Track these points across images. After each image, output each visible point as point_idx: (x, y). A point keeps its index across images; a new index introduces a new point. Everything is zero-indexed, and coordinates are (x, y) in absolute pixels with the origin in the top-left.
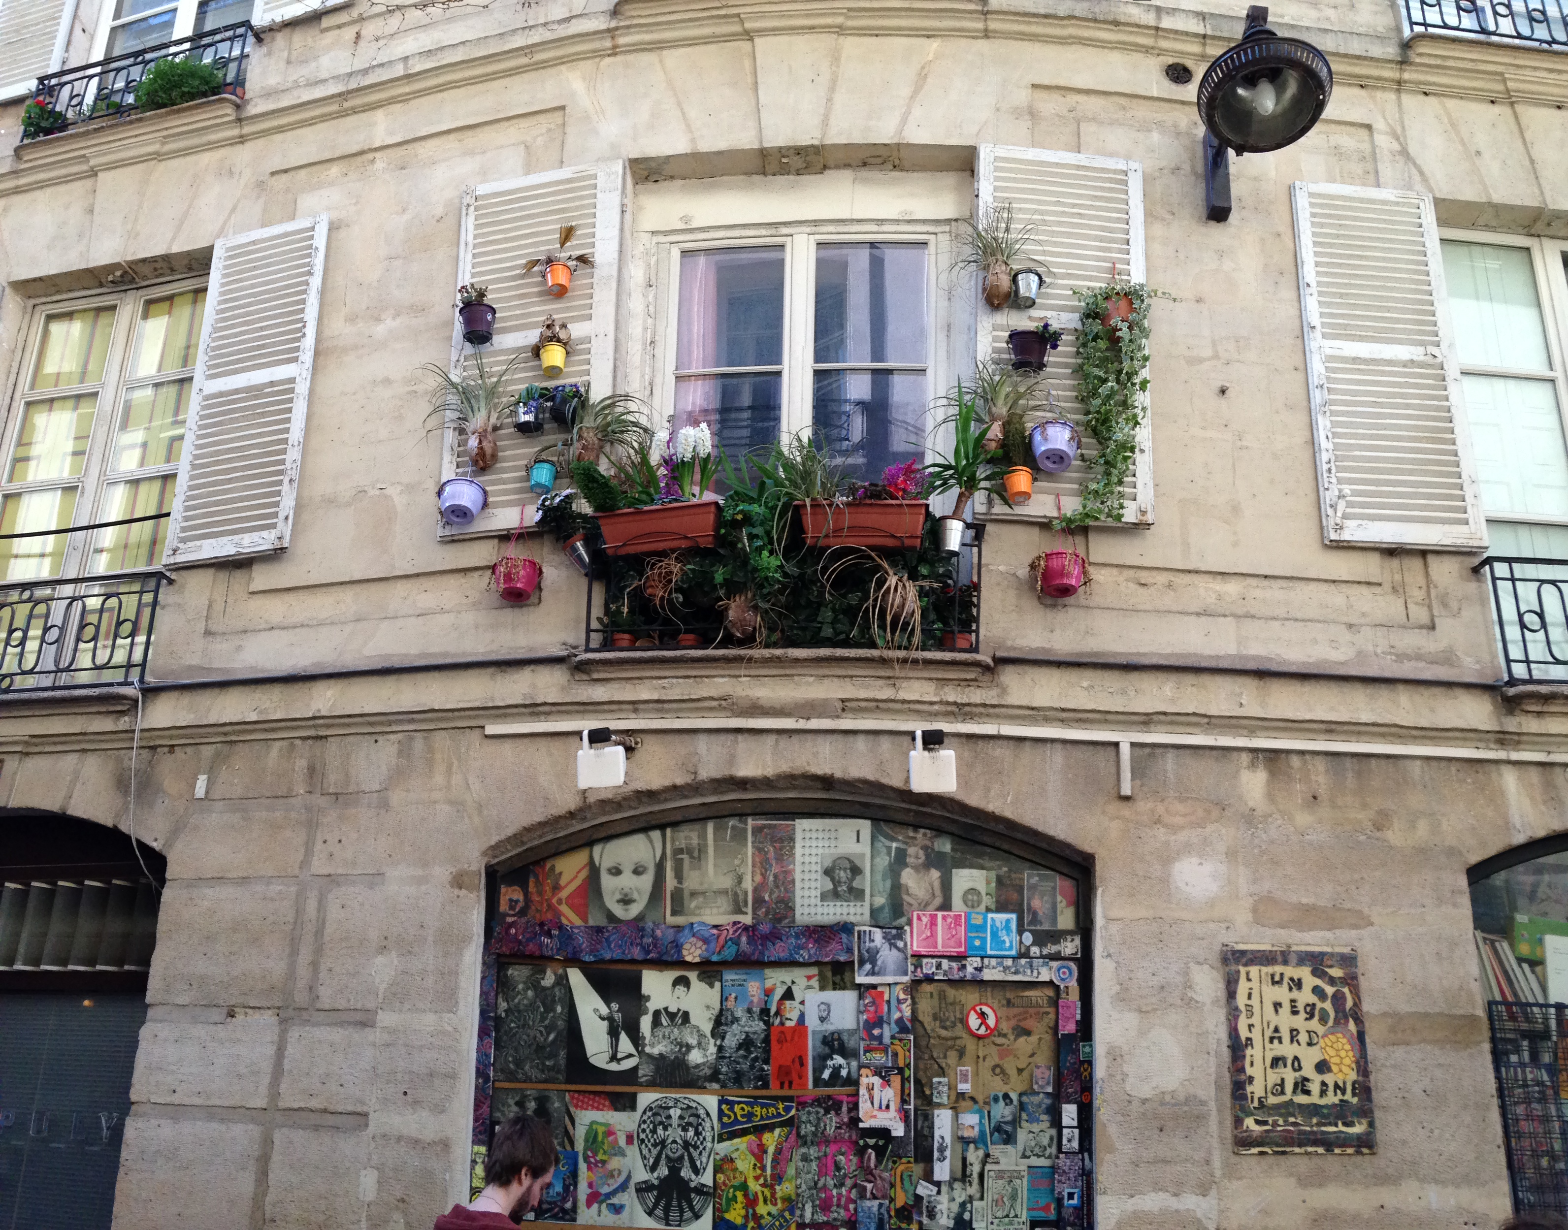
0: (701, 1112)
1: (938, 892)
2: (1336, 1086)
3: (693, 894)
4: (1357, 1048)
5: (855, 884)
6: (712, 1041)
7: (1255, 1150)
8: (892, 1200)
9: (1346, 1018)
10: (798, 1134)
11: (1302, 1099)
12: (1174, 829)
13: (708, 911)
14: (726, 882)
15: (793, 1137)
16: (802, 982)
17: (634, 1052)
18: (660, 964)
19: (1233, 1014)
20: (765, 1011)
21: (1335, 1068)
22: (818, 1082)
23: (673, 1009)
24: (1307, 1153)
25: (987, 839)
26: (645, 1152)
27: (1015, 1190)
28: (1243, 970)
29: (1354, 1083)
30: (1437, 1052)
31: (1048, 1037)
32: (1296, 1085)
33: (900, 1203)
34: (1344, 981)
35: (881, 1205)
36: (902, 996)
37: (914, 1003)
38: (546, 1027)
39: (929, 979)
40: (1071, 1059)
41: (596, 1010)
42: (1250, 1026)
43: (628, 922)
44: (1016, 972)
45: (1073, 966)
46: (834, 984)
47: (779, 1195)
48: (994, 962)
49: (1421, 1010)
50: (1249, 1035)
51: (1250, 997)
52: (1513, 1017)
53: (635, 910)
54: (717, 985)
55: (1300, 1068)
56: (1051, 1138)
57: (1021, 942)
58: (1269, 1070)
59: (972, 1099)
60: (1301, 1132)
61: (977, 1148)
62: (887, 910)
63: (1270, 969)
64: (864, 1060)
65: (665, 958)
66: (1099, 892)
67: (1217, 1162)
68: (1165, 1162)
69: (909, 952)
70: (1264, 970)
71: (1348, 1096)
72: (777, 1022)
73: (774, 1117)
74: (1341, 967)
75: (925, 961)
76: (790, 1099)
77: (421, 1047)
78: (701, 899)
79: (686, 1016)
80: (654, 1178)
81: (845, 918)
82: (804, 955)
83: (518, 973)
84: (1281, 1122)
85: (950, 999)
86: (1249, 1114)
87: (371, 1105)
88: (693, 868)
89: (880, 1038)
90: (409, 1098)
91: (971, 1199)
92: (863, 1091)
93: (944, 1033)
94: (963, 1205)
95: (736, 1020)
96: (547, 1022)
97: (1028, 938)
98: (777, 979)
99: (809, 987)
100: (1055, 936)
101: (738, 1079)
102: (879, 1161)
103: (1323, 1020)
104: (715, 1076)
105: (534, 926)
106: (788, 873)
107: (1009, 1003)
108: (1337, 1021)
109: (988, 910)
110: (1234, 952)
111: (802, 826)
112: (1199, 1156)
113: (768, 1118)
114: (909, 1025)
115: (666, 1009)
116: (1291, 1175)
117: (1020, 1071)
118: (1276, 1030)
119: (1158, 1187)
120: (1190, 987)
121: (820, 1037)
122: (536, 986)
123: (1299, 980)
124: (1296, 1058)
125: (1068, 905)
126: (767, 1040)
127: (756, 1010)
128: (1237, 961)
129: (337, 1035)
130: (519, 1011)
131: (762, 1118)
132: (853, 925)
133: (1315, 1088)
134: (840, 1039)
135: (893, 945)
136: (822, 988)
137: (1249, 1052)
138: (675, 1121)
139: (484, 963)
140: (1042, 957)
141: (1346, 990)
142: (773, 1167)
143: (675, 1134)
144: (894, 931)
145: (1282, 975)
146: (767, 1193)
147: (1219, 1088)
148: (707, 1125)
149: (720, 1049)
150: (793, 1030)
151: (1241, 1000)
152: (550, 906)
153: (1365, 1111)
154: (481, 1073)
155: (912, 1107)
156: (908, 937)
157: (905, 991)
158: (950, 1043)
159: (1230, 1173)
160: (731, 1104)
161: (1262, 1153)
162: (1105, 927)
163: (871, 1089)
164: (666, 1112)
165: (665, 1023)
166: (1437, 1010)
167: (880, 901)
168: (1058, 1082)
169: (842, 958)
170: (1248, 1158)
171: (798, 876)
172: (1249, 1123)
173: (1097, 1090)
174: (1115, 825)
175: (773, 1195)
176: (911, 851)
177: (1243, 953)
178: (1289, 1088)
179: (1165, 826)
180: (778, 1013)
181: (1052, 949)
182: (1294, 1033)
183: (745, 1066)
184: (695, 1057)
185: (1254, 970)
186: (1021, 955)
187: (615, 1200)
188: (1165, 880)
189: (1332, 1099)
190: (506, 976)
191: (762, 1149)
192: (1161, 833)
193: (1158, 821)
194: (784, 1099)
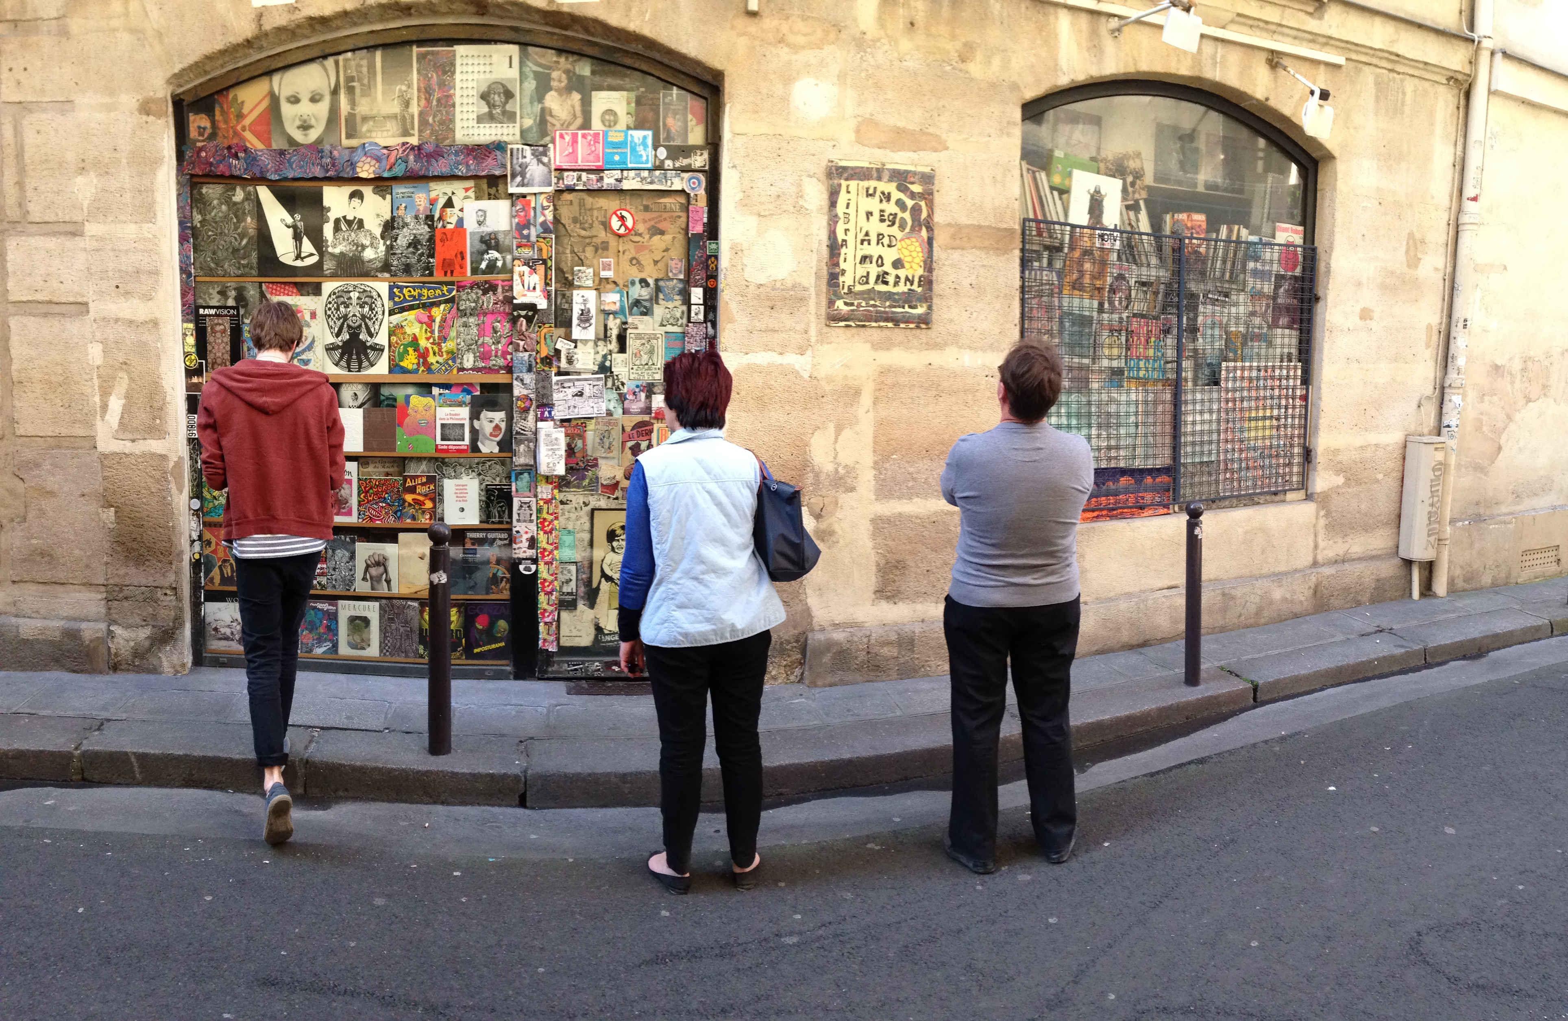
0: (374, 294)
1: (579, 113)
2: (907, 279)
3: (365, 119)
4: (926, 250)
5: (508, 107)
6: (382, 242)
7: (842, 324)
8: (538, 352)
9: (920, 226)
10: (458, 309)
11: (881, 288)
12: (795, 48)
13: (379, 134)
14: (395, 108)
15: (454, 310)
16: (461, 193)
17: (314, 252)
18: (338, 180)
19: (833, 220)
20: (430, 218)
21: (907, 265)
22: (475, 271)
23: (350, 217)
24: (879, 327)
25: (628, 61)
26: (331, 323)
27: (653, 347)
28: (844, 183)
29: (920, 277)
30: (984, 256)
31: (680, 237)
32: (878, 277)
33: (543, 355)
34: (922, 196)
35: (530, 356)
36: (545, 204)
37: (555, 209)
38: (239, 234)
39: (571, 190)
40: (698, 253)
41: (282, 220)
42: (846, 230)
43: (310, 146)
44: (651, 183)
45: (702, 177)
46: (489, 194)
47: (444, 350)
48: (632, 174)
49: (975, 223)
50: (845, 238)
51: (848, 207)
52: (1040, 234)
53: (313, 135)
54: (388, 197)
55: (882, 265)
56: (683, 312)
57: (656, 156)
58: (858, 265)
59: (615, 282)
60: (877, 312)
61: (615, 318)
62: (535, 130)
63: (866, 184)
64: (516, 253)
65: (341, 175)
66: (727, 108)
67: (813, 332)
68: (775, 331)
69: (553, 167)
70: (862, 183)
71: (915, 287)
72: (440, 225)
73: (440, 296)
74: (921, 183)
75: (566, 174)
76: (452, 283)
77: (127, 252)
78: (371, 123)
79: (361, 223)
80: (338, 341)
81: (499, 138)
82: (462, 170)
83: (211, 191)
84: (864, 304)
85: (588, 206)
86: (840, 298)
87: (89, 296)
88: (364, 94)
89: (528, 237)
90: (121, 290)
91: (611, 352)
92: (516, 277)
93: (583, 233)
94: (605, 357)
95: (405, 225)
96: (239, 230)
97: (662, 153)
98: (440, 190)
99: (466, 198)
100: (686, 151)
101: (407, 269)
102: (528, 326)
103: (902, 227)
104: (386, 267)
105: (222, 150)
106: (450, 97)
107: (646, 209)
108: (913, 229)
109: (629, 128)
110: (838, 168)
111: (461, 50)
112: (800, 327)
113: (436, 297)
114: (551, 226)
115: (344, 217)
116: (867, 342)
117: (656, 262)
118: (867, 234)
119: (767, 348)
120: (801, 197)
121: (478, 237)
122: (228, 201)
123: (889, 194)
124: (880, 257)
125: (698, 124)
126: (431, 240)
127: (422, 216)
128: (840, 175)
129: (52, 243)
130: (216, 223)
131: (429, 298)
132: (506, 143)
133: (891, 279)
134: (496, 238)
135: (540, 161)
136: (477, 198)
137: (843, 251)
138: (354, 301)
139: (178, 183)
140: (675, 169)
141: (923, 204)
142: (440, 331)
143: (354, 310)
144: (541, 149)
145: (875, 188)
146: (436, 348)
147: (818, 277)
148: (379, 303)
149: (390, 248)
150: (453, 231)
151: (840, 209)
152: (236, 134)
153: (927, 298)
154: (184, 270)
155: (553, 288)
156: (551, 153)
157: (548, 200)
158: (587, 241)
159: (822, 339)
160: (401, 288)
161: (847, 326)
162: (732, 141)
163: (522, 275)
164: (346, 296)
165: (344, 229)
166: (987, 224)
167: (528, 122)
168: (689, 271)
169: (497, 173)
170: (837, 330)
171: (458, 100)
172: (840, 304)
173: (721, 277)
174: (742, 42)
175: (440, 350)
176: (555, 74)
177: (845, 169)
178: (872, 279)
179: (788, 45)
180: (440, 219)
181: (684, 162)
182: (880, 236)
183: (413, 260)
184: (369, 254)
185: (853, 184)
186: (656, 168)
187: (304, 357)
188: (785, 99)
189: (902, 288)
190: (201, 194)
191: (432, 319)
192: (784, 52)
193: (781, 41)
194: (447, 284)
